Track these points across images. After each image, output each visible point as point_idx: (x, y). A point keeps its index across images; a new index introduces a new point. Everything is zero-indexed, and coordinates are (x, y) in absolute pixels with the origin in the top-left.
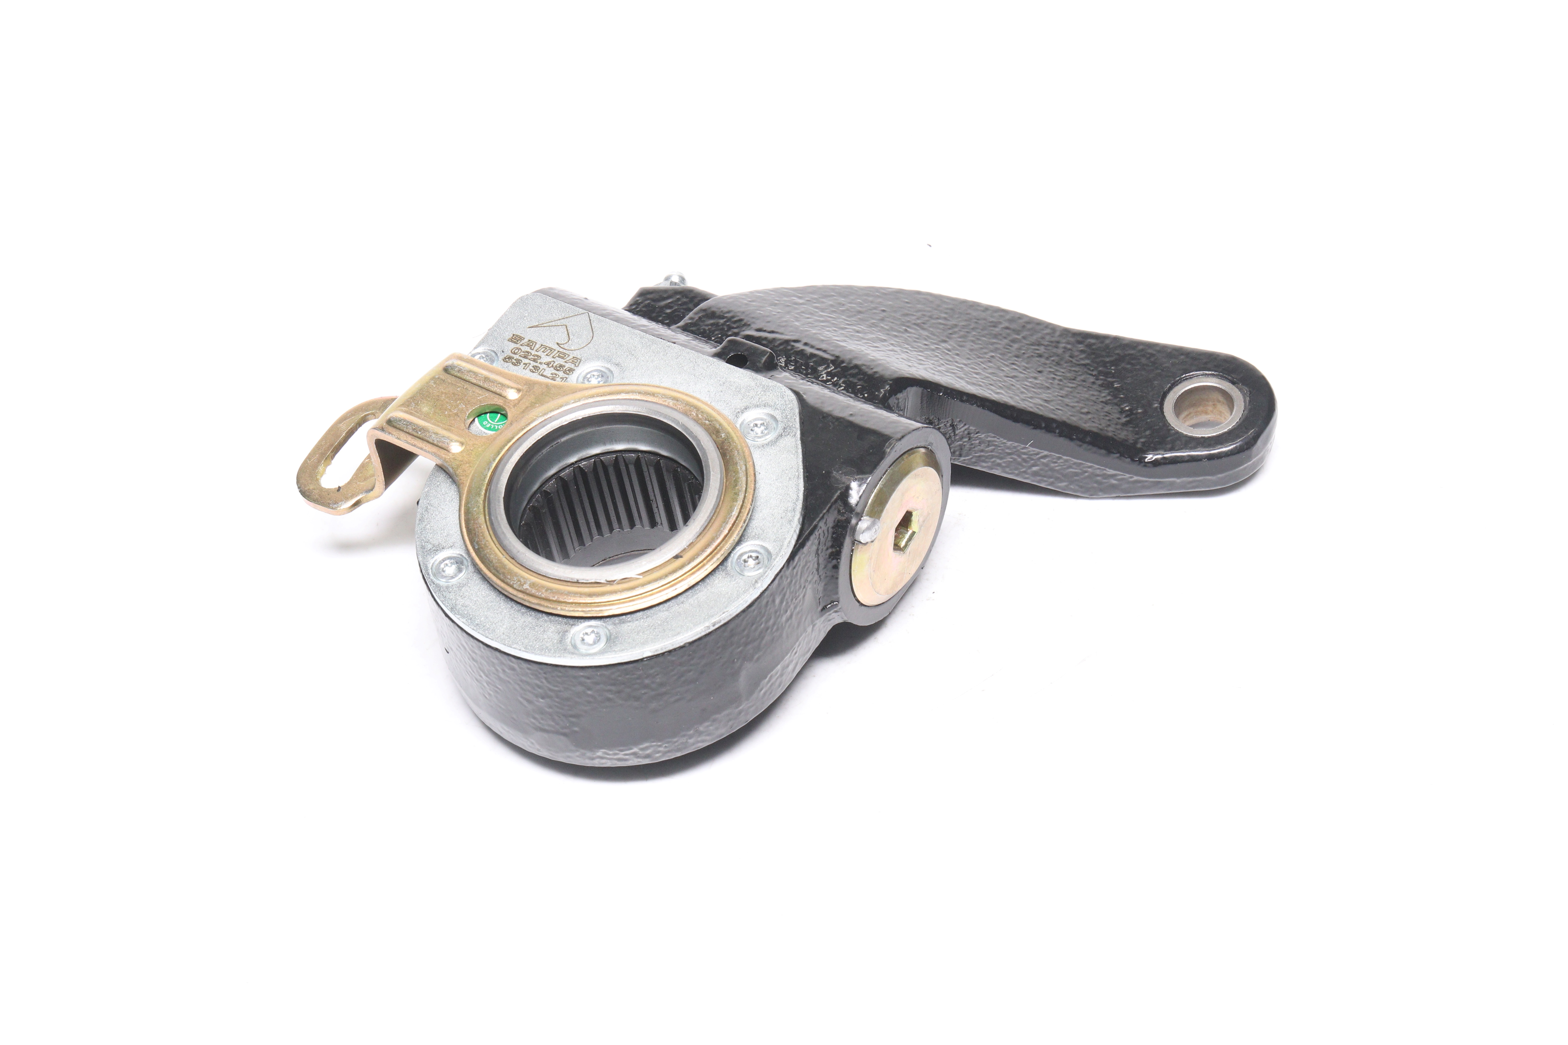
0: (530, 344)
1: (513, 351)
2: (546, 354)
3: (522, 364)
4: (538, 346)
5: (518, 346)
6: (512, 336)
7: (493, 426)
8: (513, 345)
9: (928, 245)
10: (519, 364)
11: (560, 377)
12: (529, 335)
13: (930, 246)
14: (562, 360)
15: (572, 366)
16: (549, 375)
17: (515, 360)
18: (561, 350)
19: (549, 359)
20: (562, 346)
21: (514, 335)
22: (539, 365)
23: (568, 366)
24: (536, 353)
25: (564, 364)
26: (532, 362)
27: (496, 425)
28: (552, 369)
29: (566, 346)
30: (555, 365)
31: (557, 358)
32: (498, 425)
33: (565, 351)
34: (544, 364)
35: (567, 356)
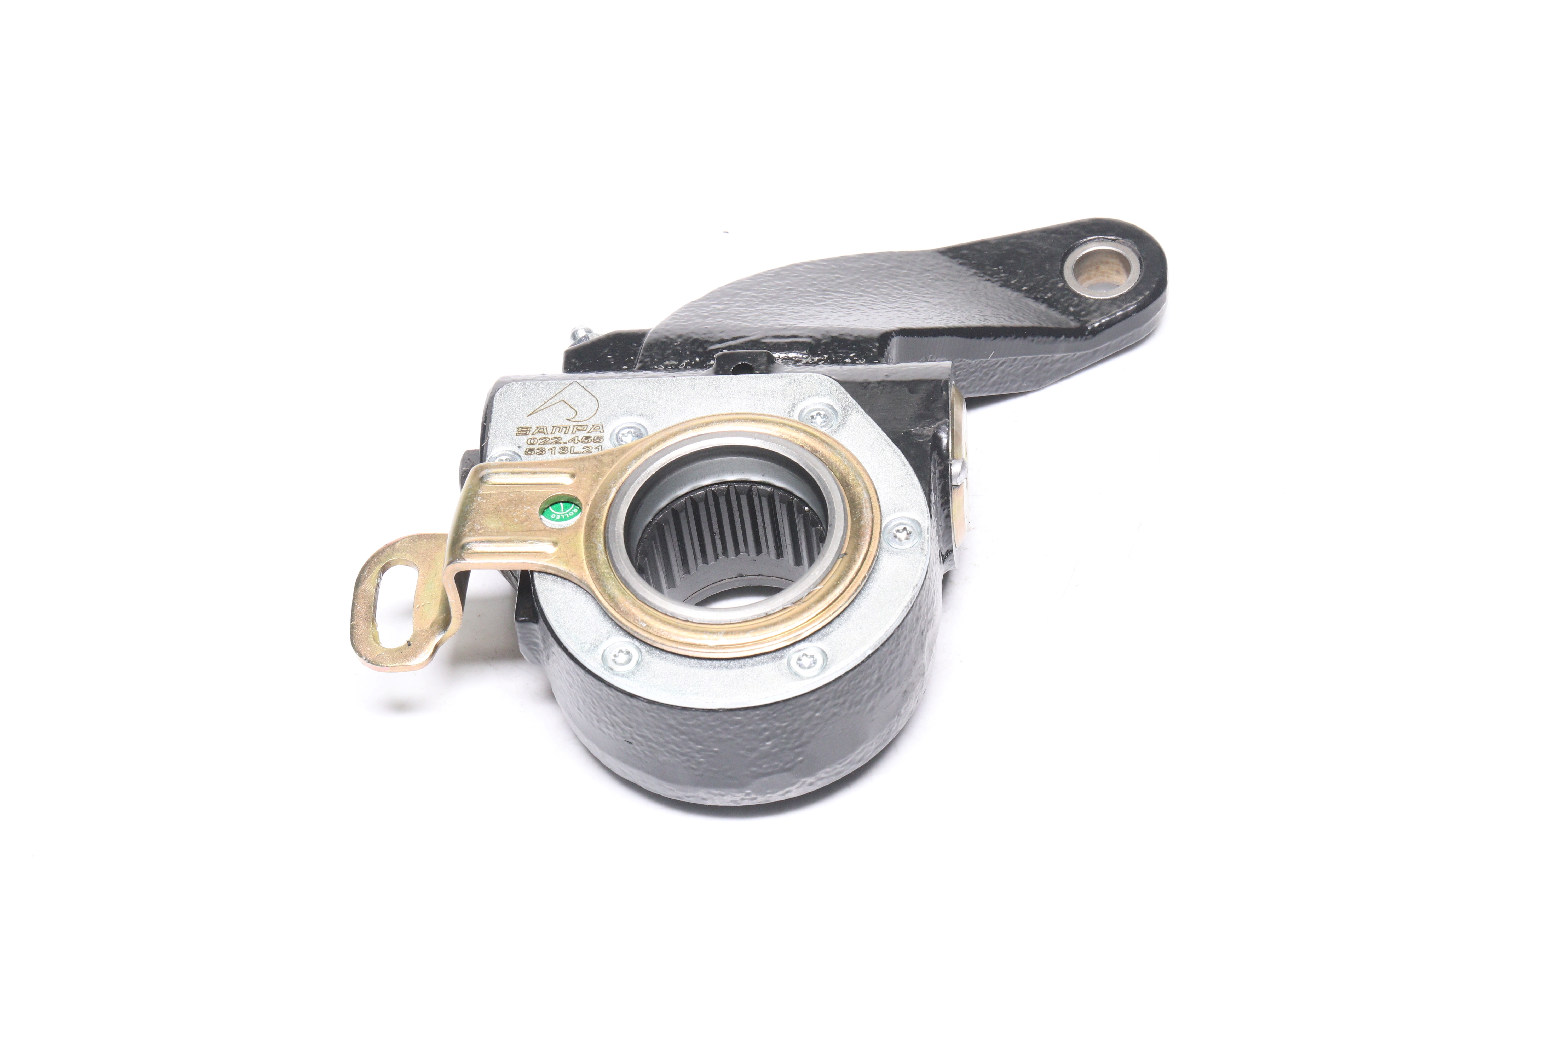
0: (540, 429)
1: (529, 443)
2: (563, 432)
3: (547, 450)
4: (550, 429)
5: (530, 436)
6: (516, 430)
7: (563, 516)
8: (524, 438)
9: (725, 232)
10: (544, 452)
11: (594, 447)
12: (533, 423)
13: (727, 232)
14: (584, 432)
15: (598, 434)
16: (582, 450)
17: (537, 449)
18: (576, 424)
19: (570, 436)
20: (573, 420)
21: (518, 428)
22: (565, 445)
23: (593, 435)
24: (553, 436)
25: (588, 435)
26: (555, 446)
27: (566, 514)
28: (580, 444)
29: (577, 419)
30: (580, 439)
31: (577, 432)
32: (568, 513)
33: (580, 424)
34: (569, 442)
35: (585, 427)
